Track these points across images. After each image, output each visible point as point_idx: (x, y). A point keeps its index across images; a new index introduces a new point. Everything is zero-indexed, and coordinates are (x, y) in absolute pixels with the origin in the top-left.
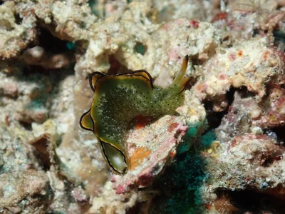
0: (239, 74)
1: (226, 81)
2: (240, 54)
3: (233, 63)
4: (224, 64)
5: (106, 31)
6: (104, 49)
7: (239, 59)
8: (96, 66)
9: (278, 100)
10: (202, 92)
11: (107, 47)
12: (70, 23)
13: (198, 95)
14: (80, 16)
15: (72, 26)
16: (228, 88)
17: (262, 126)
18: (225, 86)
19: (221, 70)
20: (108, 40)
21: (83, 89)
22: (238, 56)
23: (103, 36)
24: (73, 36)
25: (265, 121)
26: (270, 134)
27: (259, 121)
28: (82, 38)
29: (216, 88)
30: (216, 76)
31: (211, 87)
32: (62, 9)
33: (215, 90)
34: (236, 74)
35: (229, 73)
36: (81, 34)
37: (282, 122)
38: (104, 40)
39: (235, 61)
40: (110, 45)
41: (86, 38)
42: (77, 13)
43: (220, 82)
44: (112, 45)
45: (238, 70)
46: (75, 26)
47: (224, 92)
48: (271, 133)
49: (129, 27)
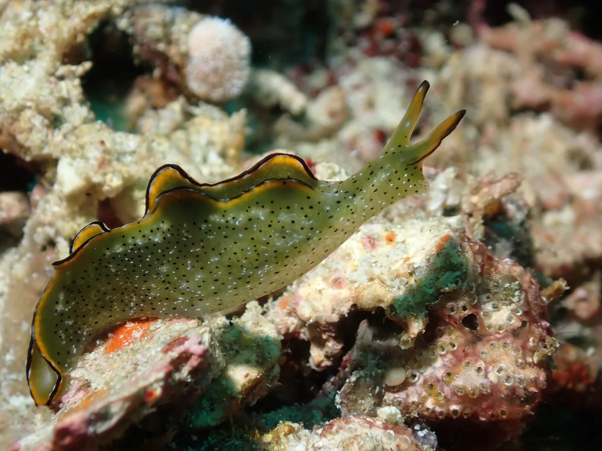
0: (376, 281)
1: (345, 293)
2: (390, 240)
3: (369, 255)
4: (349, 255)
5: (102, 143)
6: (88, 180)
7: (384, 248)
8: (63, 218)
9: (453, 353)
10: (290, 314)
11: (96, 179)
12: (28, 113)
13: (277, 320)
14: (52, 100)
15: (29, 120)
16: (345, 309)
17: (405, 409)
18: (340, 302)
19: (340, 267)
20: (103, 164)
21: (29, 274)
22: (384, 242)
23: (94, 154)
24: (27, 144)
25: (414, 399)
26: (421, 434)
27: (401, 396)
28: (46, 151)
29: (319, 305)
30: (325, 279)
31: (307, 300)
32: (16, 81)
33: (315, 310)
34: (371, 279)
35: (355, 276)
36: (45, 143)
37: (454, 407)
38: (94, 163)
39: (374, 253)
40: (105, 174)
41: (55, 154)
42: (45, 92)
43: (330, 293)
44: (109, 177)
45: (377, 271)
46: (38, 121)
47: (335, 318)
48: (425, 431)
49: (161, 149)
